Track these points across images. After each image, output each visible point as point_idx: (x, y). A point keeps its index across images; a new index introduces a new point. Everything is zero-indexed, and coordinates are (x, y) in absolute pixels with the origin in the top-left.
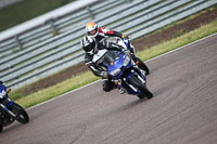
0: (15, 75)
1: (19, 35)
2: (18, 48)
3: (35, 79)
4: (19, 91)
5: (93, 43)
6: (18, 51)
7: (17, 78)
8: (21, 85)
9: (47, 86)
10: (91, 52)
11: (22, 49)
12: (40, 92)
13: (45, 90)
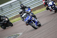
0: (10, 14)
1: (11, 4)
2: (10, 7)
3: (15, 15)
4: (11, 18)
5: (22, 12)
6: (10, 8)
7: (10, 15)
8: (11, 17)
9: (18, 17)
10: (21, 14)
11: (11, 7)
12: (16, 19)
13: (17, 18)
